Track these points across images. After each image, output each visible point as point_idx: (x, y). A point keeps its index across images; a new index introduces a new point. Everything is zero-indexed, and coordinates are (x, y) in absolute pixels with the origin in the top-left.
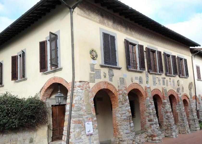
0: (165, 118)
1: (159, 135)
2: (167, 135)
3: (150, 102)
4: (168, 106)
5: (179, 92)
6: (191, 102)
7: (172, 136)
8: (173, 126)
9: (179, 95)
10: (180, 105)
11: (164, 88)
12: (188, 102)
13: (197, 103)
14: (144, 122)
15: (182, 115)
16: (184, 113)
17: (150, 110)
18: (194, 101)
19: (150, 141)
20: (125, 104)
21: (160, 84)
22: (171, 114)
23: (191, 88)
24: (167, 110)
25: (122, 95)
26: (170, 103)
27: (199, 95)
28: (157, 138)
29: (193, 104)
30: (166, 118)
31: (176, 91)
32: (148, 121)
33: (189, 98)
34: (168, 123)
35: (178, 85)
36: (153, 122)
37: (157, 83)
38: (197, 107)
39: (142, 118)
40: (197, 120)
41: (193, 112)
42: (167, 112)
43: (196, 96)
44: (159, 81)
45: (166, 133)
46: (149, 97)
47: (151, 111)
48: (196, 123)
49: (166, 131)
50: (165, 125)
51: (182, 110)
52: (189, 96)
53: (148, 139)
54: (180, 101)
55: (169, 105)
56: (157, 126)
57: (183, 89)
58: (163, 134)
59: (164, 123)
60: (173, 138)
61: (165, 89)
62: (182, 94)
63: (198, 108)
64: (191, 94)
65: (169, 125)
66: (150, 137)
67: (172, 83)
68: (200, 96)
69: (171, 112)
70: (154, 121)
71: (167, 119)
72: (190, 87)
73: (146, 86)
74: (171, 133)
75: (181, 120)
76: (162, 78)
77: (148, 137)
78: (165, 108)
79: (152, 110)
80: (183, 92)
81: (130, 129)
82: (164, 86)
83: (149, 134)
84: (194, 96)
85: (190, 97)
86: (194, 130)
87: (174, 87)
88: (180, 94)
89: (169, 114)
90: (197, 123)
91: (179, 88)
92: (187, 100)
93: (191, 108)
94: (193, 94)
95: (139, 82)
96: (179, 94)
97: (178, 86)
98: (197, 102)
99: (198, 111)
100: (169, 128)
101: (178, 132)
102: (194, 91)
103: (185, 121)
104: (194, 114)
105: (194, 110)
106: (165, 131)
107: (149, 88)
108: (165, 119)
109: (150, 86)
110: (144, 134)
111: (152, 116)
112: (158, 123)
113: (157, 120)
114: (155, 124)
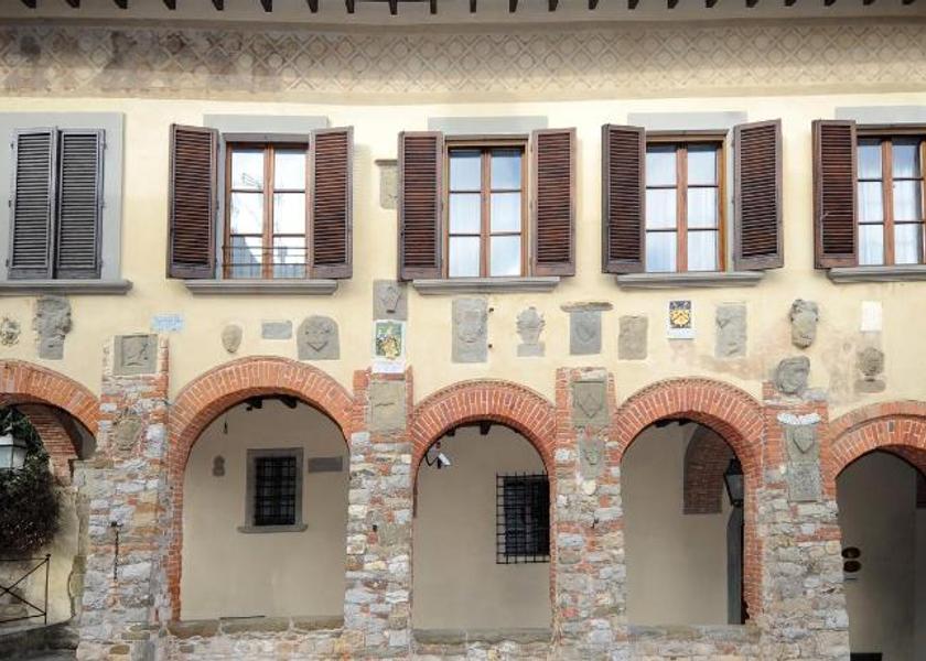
1: (381, 649)
3: (369, 460)
5: (789, 394)
9: (783, 416)
16: (805, 544)
20: (116, 466)
21: (532, 348)
22: (593, 544)
25: (109, 422)
44: (529, 326)
46: (371, 432)
47: (359, 510)
56: (380, 601)
67: (701, 329)
69: (594, 530)
73: (369, 371)
76: (566, 309)
79: (376, 501)
81: (111, 591)
87: (727, 360)
88: (815, 407)
95: (300, 352)
96: (787, 408)
97: (802, 347)
107: (394, 379)
109: (410, 368)
110: (326, 633)
111: (361, 537)
112: (400, 584)
113: (399, 564)
114: (366, 588)
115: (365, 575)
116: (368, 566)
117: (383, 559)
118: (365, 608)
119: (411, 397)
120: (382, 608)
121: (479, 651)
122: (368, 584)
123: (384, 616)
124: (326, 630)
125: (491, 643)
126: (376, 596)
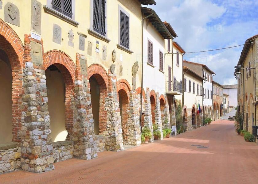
0: (76, 118)
2: (76, 153)
3: (33, 75)
4: (85, 94)
5: (112, 73)
6: (133, 96)
7: (84, 156)
8: (90, 136)
9: (112, 79)
10: (111, 97)
11: (82, 55)
12: (129, 96)
13: (143, 101)
14: (17, 122)
15: (113, 116)
16: (116, 113)
17: (29, 93)
18: (139, 96)
19: (26, 167)
21: (71, 44)
22: (88, 112)
23: (135, 73)
24: (81, 101)
26: (89, 89)
27: (148, 89)
28: (38, 161)
29: (136, 100)
30: (78, 117)
31: (107, 70)
32: (24, 121)
33: (131, 89)
34: (79, 130)
35: (113, 59)
36: (34, 123)
37: (63, 39)
38: (142, 108)
39: (15, 112)
40: (138, 128)
41: (134, 114)
42: (79, 107)
43: (142, 88)
44: (71, 36)
45: (74, 150)
46: (33, 63)
47: (33, 96)
48: (136, 132)
49: (76, 146)
50: (75, 133)
51: (113, 106)
52: (131, 86)
53: (22, 163)
54: (112, 89)
55: (88, 92)
56: (44, 134)
57: (121, 70)
58: (69, 151)
59: (74, 130)
60: (85, 159)
61: (82, 58)
62: (119, 79)
63: (143, 110)
64: (134, 83)
65: (82, 132)
66: (25, 158)
67: (100, 51)
68: (149, 91)
69: (88, 108)
70: (36, 121)
71: (79, 121)
72: (133, 70)
73: (30, 36)
74: (83, 149)
75: (110, 127)
76: (78, 34)
77: (22, 159)
78: (78, 97)
79: (37, 93)
80: (122, 75)
82: (80, 52)
83: (24, 151)
84: (139, 87)
85: (133, 88)
86: (132, 144)
87: (104, 61)
88: (115, 78)
89: (83, 110)
90: (138, 133)
91: (114, 65)
92: (128, 92)
93: (132, 107)
94: (138, 85)
95: (5, 17)
96: (112, 77)
97: (114, 62)
98: (143, 99)
99: (143, 114)
100: (81, 139)
101: (103, 147)
102: (140, 80)
103: (116, 128)
104: (135, 118)
105: (136, 111)
106: (74, 146)
107: (38, 42)
108: (75, 120)
109: (42, 39)
110: (12, 151)
111: (35, 108)
112: (48, 127)
113: (47, 118)
114: (39, 129)
115: (38, 124)
116: (39, 120)
117: (43, 117)
118: (40, 137)
119: (43, 51)
120: (45, 136)
121: (57, 151)
122: (39, 127)
123: (45, 139)
124: (11, 149)
125: (59, 147)
126: (43, 132)
